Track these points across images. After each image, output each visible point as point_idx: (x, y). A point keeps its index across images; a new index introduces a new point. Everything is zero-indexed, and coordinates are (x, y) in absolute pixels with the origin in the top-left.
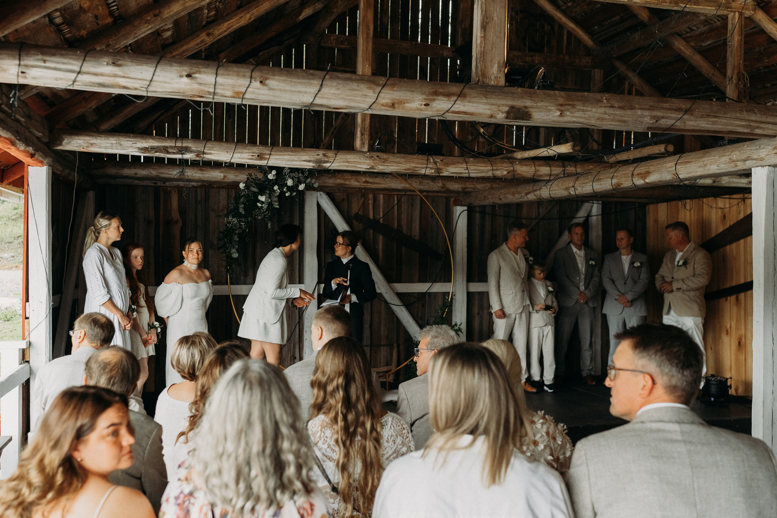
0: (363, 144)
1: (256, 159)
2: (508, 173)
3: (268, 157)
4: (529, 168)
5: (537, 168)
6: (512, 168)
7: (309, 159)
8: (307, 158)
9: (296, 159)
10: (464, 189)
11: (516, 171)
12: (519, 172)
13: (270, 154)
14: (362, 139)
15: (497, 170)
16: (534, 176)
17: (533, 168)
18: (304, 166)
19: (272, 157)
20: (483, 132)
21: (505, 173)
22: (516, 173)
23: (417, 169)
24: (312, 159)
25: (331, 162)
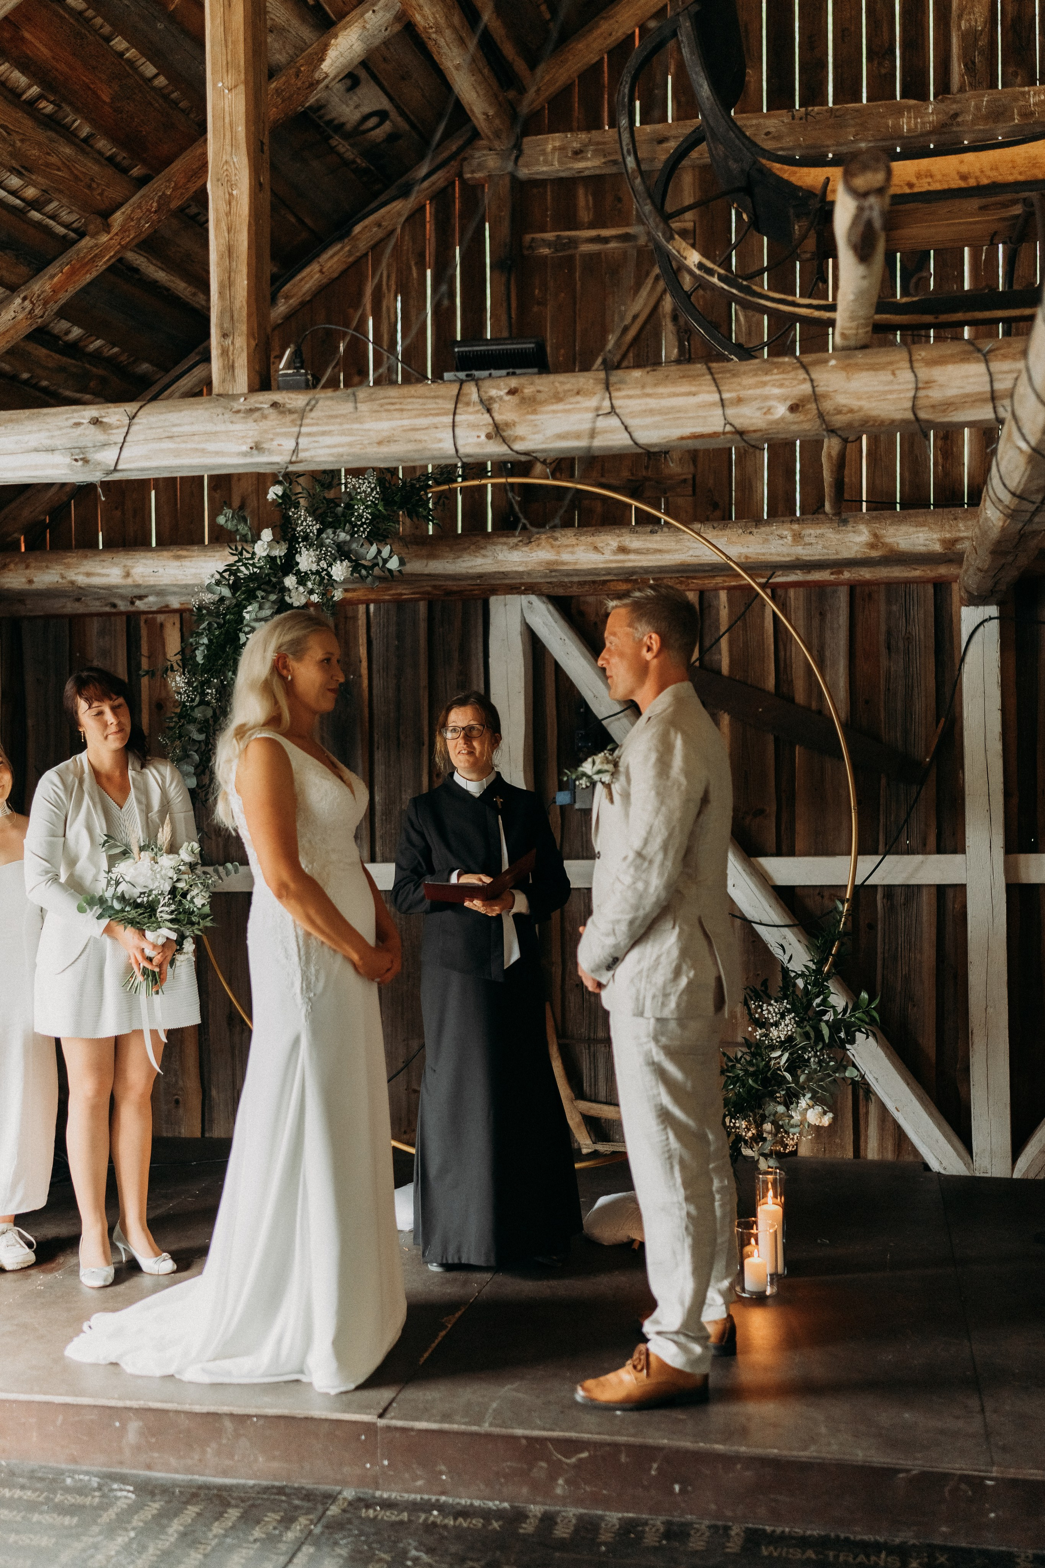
0: (230, 368)
2: (793, 408)
4: (885, 376)
5: (924, 373)
6: (806, 388)
7: (52, 443)
11: (825, 396)
12: (842, 400)
14: (224, 352)
15: (740, 401)
16: (914, 409)
17: (906, 376)
20: (700, 266)
21: (781, 411)
22: (827, 406)
24: (58, 442)
25: (115, 443)
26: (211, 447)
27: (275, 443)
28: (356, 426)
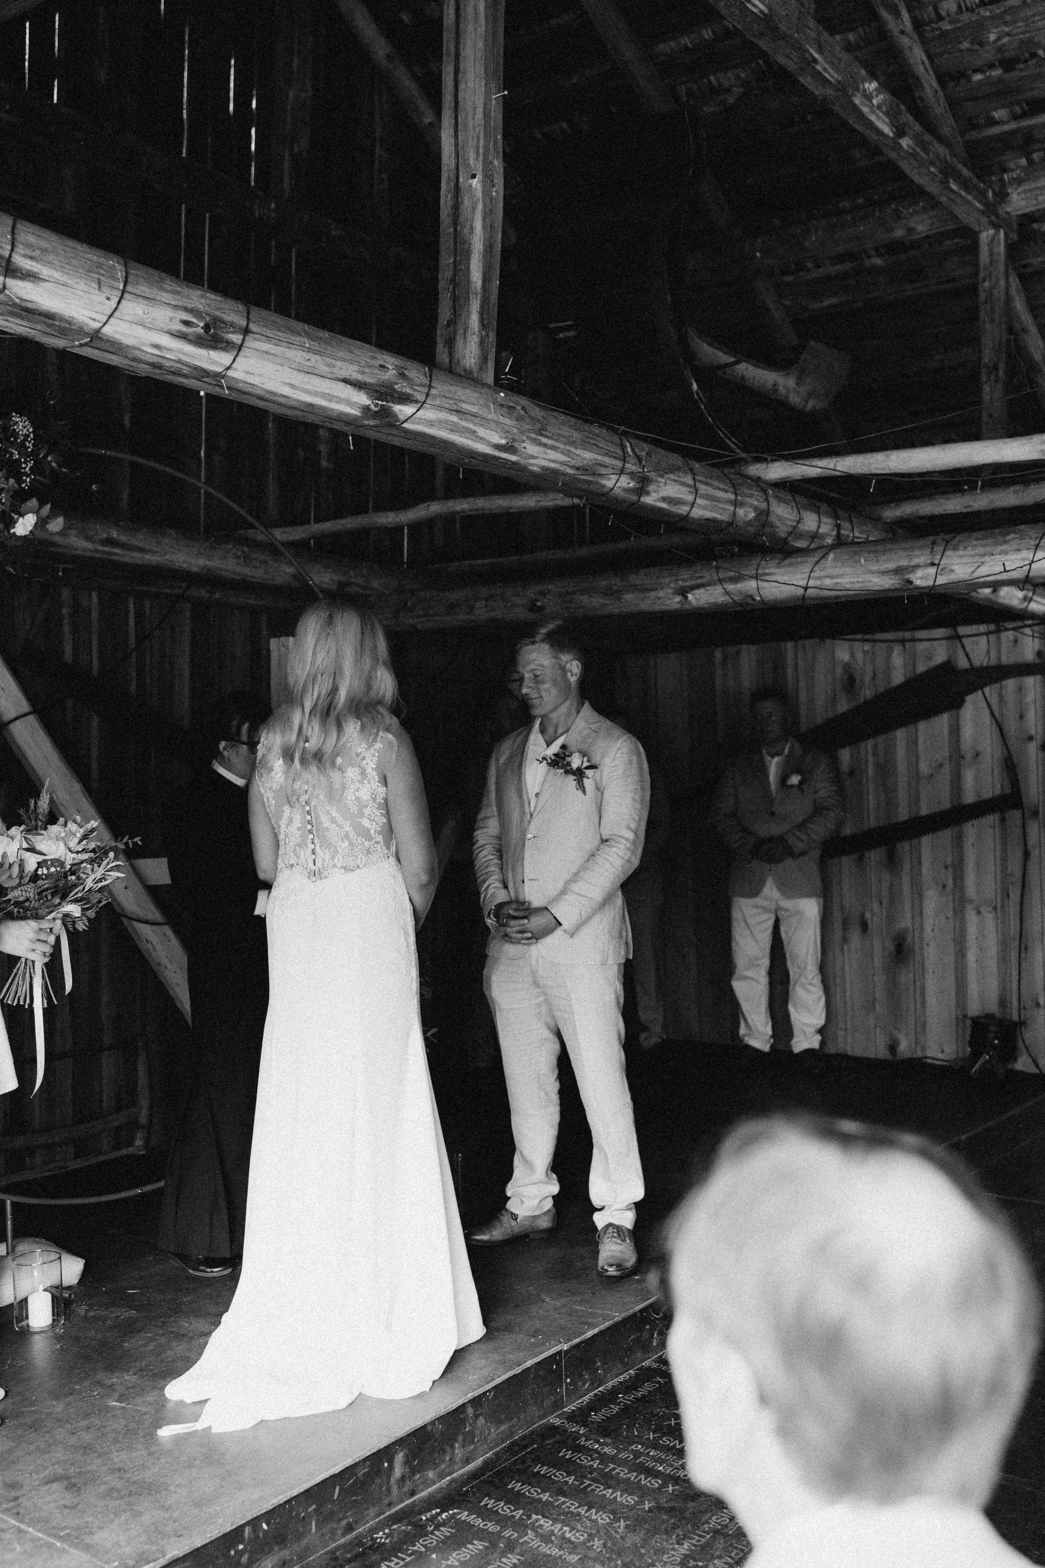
1: (199, 342)
3: (236, 338)
5: (801, 513)
6: (765, 504)
7: (360, 377)
8: (351, 371)
9: (323, 369)
10: (342, 585)
11: (769, 514)
12: (773, 518)
13: (246, 331)
15: (741, 504)
17: (796, 511)
18: (339, 400)
19: (250, 343)
20: (697, 392)
21: (752, 516)
22: (768, 520)
23: (603, 471)
24: (368, 380)
25: (417, 401)
26: (481, 432)
27: (523, 445)
28: (573, 449)
